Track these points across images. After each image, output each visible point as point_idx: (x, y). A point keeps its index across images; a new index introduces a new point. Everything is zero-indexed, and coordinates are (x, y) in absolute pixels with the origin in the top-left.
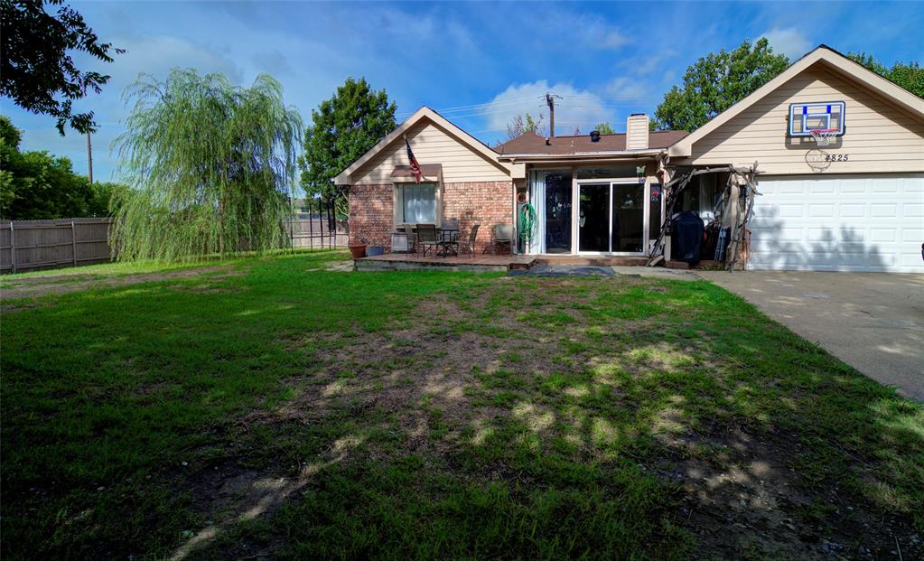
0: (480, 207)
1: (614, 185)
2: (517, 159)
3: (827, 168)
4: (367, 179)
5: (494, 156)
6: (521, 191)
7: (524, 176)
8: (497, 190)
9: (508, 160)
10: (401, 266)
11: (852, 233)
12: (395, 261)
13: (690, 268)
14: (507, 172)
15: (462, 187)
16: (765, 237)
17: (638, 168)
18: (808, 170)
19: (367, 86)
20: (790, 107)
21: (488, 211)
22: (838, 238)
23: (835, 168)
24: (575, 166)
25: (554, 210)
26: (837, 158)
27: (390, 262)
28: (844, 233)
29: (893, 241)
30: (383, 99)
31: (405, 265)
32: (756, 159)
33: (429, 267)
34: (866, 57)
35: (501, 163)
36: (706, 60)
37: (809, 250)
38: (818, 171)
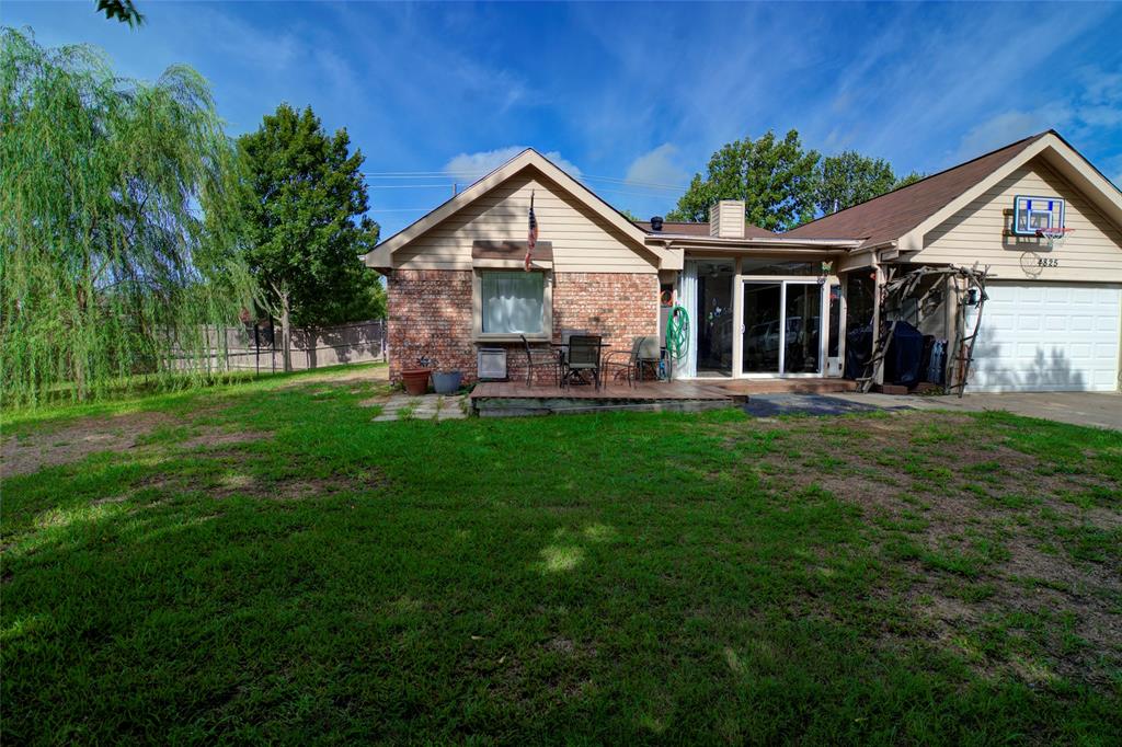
0: (611, 311)
1: (788, 285)
2: (675, 242)
3: (1039, 274)
4: (424, 263)
5: (640, 237)
6: (667, 290)
7: (682, 268)
8: (634, 285)
9: (660, 243)
10: (559, 407)
11: (1061, 356)
12: (550, 399)
13: (909, 393)
14: (655, 260)
15: (583, 280)
16: (982, 363)
17: (824, 263)
18: (1022, 275)
19: (316, 119)
20: (1015, 200)
21: (621, 316)
22: (1049, 360)
23: (1047, 274)
24: (738, 256)
25: (711, 317)
26: (1048, 263)
27: (542, 399)
28: (1054, 355)
29: (1088, 357)
30: (342, 142)
31: (568, 403)
32: (976, 259)
33: (609, 406)
34: (885, 163)
35: (649, 247)
36: (732, 147)
37: (1023, 376)
38: (1031, 277)
